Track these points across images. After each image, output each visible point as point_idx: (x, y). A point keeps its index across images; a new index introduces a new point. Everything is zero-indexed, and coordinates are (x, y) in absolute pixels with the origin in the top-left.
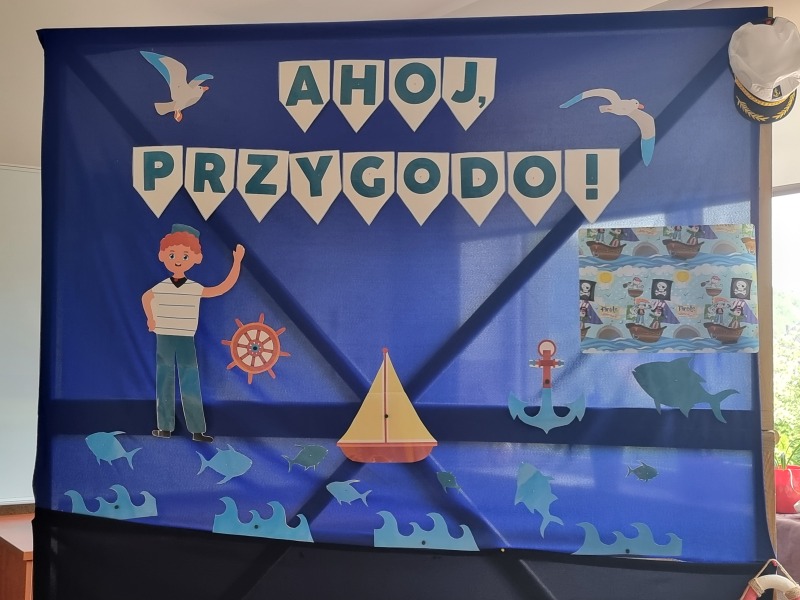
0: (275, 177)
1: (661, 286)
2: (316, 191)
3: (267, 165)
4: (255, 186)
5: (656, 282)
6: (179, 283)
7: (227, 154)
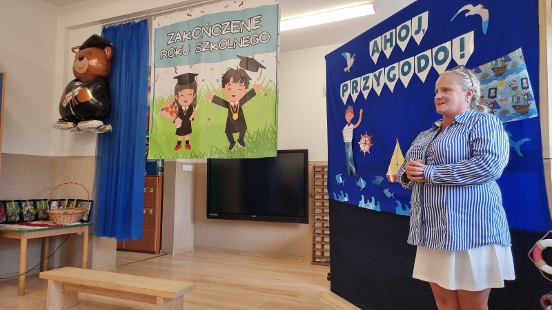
0: (369, 84)
1: (492, 91)
2: (378, 85)
3: (367, 79)
4: (365, 88)
5: (490, 90)
6: (349, 125)
7: (358, 79)
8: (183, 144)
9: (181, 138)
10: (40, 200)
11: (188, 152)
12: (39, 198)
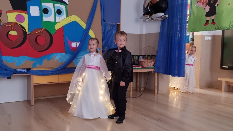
8: (210, 22)
9: (208, 18)
10: (135, 55)
11: (214, 26)
12: (134, 54)
